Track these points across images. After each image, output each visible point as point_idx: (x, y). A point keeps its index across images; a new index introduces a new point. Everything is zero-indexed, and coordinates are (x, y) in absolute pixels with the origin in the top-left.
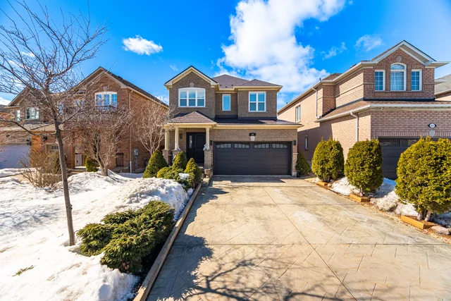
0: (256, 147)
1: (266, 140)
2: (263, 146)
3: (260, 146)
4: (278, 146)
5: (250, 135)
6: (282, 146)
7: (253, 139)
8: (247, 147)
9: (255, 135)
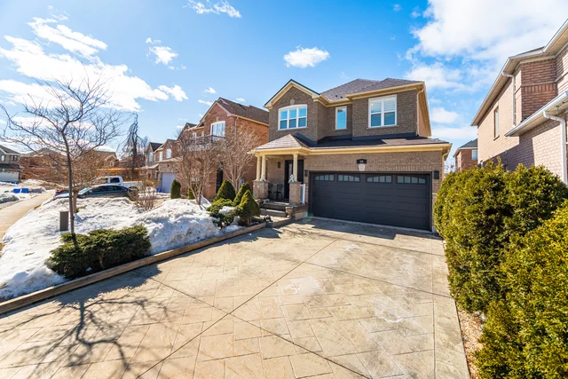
0: (370, 180)
1: (383, 170)
2: (382, 179)
3: (376, 179)
4: (408, 180)
5: (358, 162)
6: (415, 180)
7: (362, 168)
8: (357, 179)
9: (365, 162)
